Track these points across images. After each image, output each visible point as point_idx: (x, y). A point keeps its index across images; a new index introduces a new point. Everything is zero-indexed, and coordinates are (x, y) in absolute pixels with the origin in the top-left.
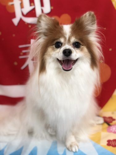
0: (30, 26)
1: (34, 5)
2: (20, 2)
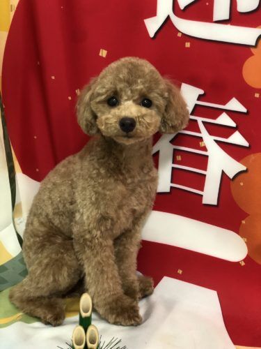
0: (188, 45)
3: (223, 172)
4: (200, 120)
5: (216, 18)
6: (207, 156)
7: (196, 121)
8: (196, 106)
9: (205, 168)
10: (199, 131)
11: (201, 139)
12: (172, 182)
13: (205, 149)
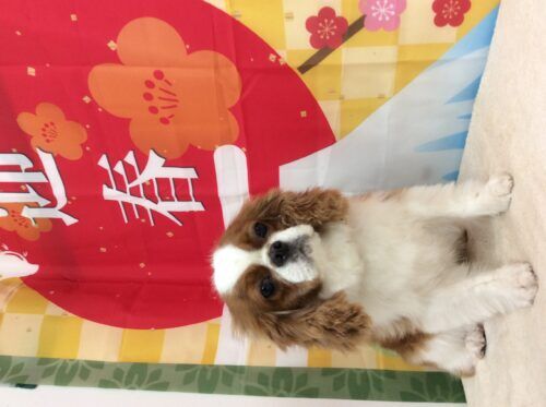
0: (74, 198)
1: (24, 184)
2: (26, 207)
3: (164, 166)
4: (128, 186)
5: (45, 180)
6: (157, 179)
7: (131, 189)
8: (117, 189)
9: (167, 180)
10: (138, 187)
11: (144, 185)
12: (191, 200)
13: (151, 181)
